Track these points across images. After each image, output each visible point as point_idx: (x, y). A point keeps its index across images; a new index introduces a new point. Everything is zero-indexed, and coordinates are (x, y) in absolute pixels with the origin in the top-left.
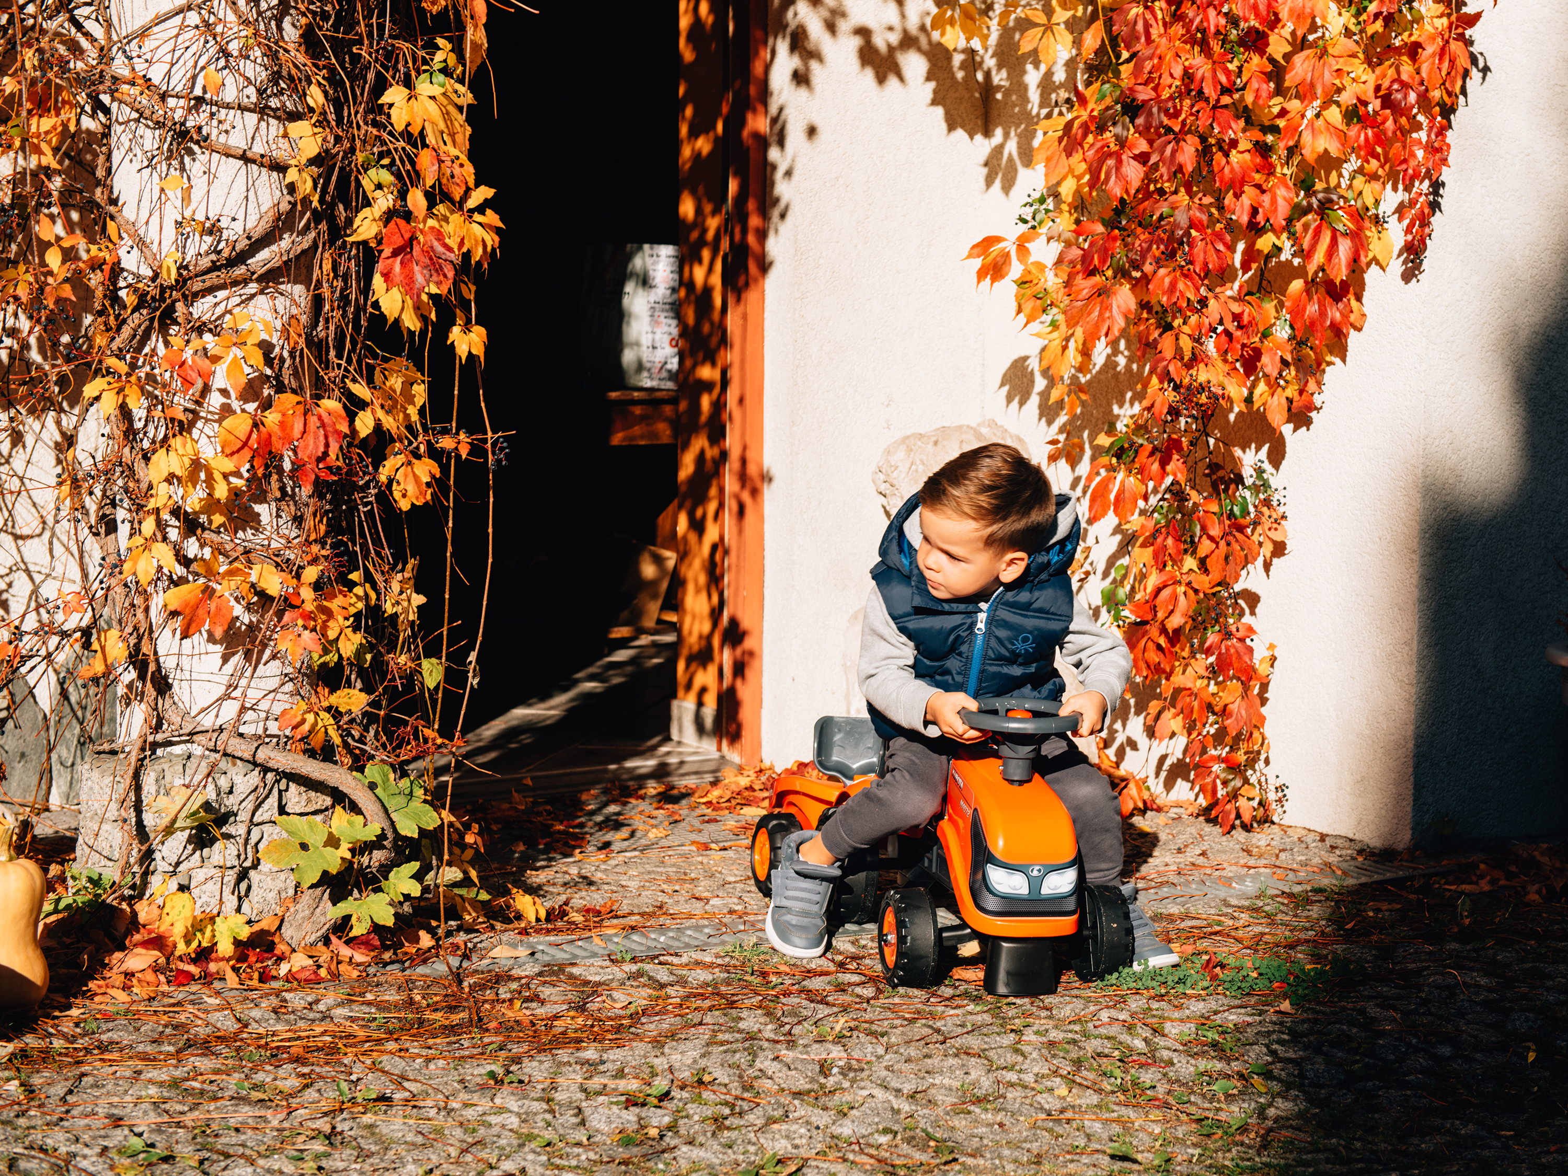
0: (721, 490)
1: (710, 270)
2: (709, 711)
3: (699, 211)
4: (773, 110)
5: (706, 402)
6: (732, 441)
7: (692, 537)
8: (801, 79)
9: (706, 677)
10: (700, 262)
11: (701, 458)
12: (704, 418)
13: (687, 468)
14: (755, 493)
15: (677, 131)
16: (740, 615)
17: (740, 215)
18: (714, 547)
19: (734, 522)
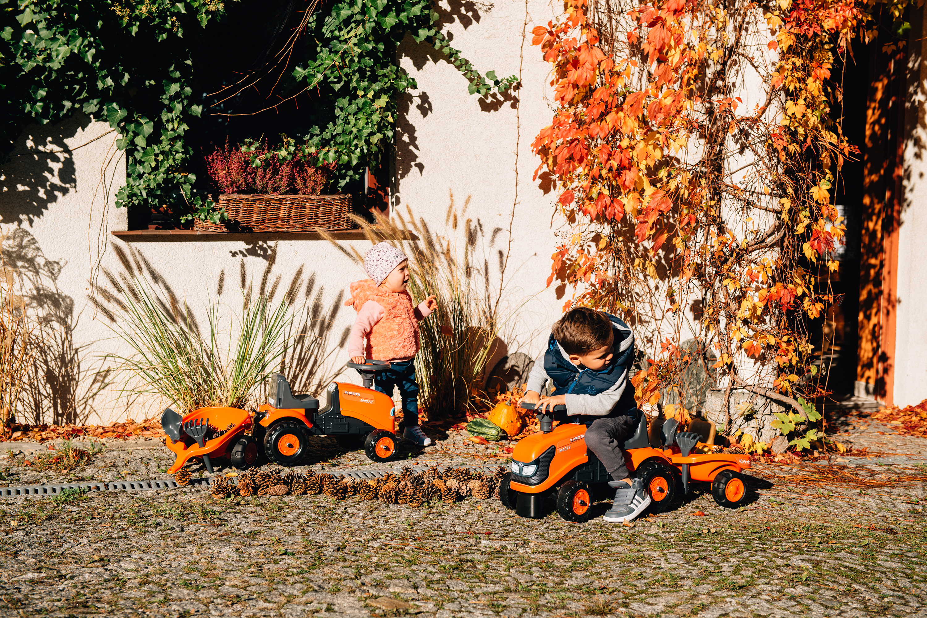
0: (879, 305)
1: (876, 223)
2: (871, 385)
3: (872, 202)
4: (906, 166)
5: (872, 272)
6: (884, 287)
7: (865, 322)
8: (918, 156)
9: (871, 373)
10: (872, 220)
11: (869, 292)
12: (871, 278)
13: (864, 295)
14: (894, 307)
15: (863, 172)
16: (886, 351)
17: (890, 205)
18: (875, 326)
19: (885, 317)
